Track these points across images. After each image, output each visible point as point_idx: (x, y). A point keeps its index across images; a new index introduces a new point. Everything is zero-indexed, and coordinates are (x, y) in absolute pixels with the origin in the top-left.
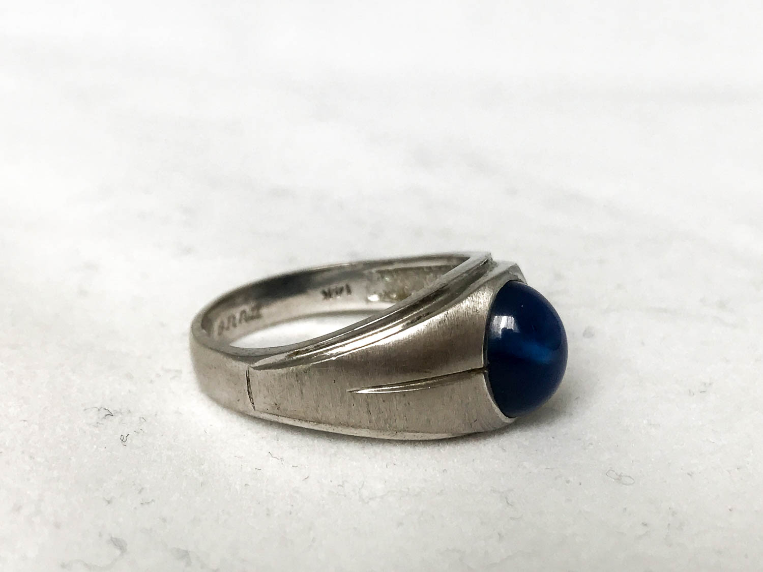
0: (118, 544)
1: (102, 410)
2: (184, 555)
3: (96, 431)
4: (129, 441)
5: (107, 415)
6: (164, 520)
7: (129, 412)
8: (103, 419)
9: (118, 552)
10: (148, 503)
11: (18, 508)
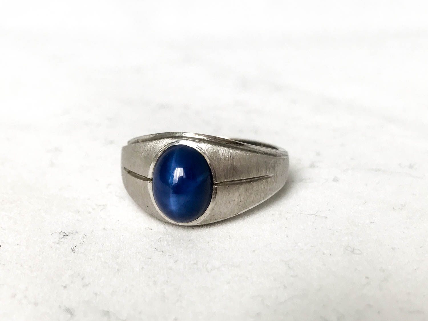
0: (69, 311)
1: (61, 233)
2: (107, 313)
3: (58, 246)
4: (76, 250)
5: (64, 236)
6: (96, 294)
7: (77, 232)
8: (62, 238)
9: (69, 316)
10: (87, 285)
11: (14, 296)
